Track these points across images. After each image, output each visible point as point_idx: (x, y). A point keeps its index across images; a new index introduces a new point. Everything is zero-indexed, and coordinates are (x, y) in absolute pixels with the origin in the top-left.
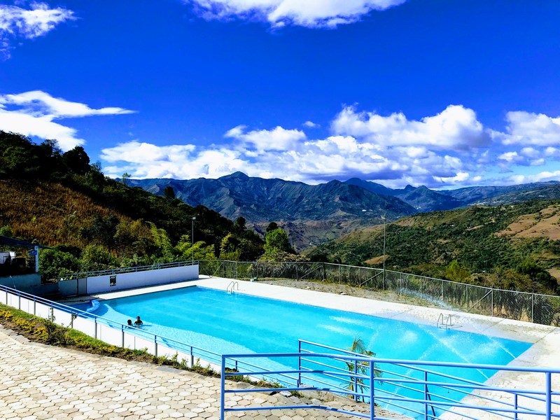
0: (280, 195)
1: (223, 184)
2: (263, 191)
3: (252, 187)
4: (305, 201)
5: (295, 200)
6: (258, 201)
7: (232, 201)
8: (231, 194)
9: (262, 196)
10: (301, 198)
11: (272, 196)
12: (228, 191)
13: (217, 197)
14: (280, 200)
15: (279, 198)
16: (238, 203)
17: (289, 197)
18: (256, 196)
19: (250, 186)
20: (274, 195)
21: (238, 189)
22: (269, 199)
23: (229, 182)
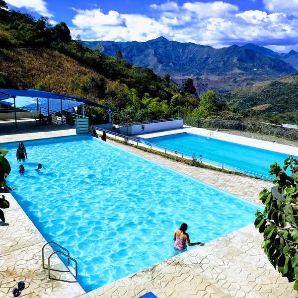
0: (192, 56)
1: (150, 46)
2: (179, 52)
3: (171, 49)
4: (210, 61)
5: (203, 60)
6: (175, 60)
7: (156, 59)
8: (156, 54)
9: (178, 56)
10: (207, 58)
11: (185, 56)
12: (153, 52)
13: (145, 56)
14: (192, 60)
15: (191, 58)
16: (160, 61)
17: (199, 57)
18: (174, 56)
20: (187, 56)
21: (160, 51)
22: (183, 58)
23: (154, 45)
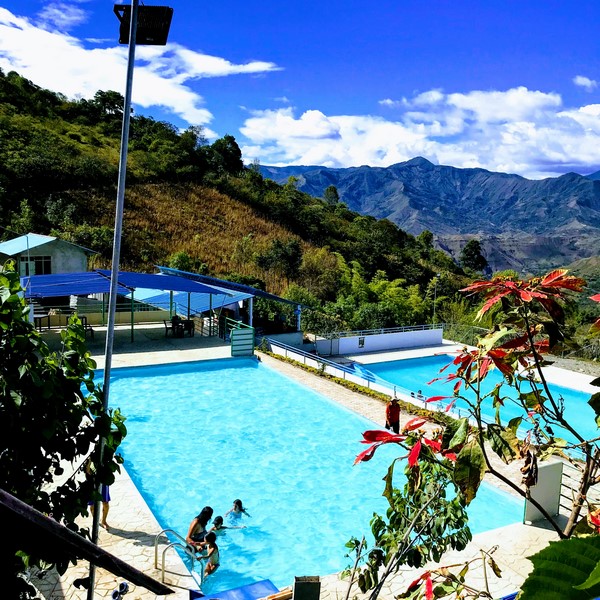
0: (481, 194)
1: (394, 175)
2: (455, 187)
3: (438, 180)
4: (519, 204)
5: (504, 203)
6: (446, 202)
7: (406, 201)
8: (406, 191)
9: (453, 195)
10: (513, 200)
11: (468, 195)
12: (401, 187)
13: (385, 195)
14: (481, 202)
15: (477, 198)
16: (415, 204)
17: (496, 198)
18: (443, 195)
19: (436, 179)
20: (471, 195)
21: (416, 184)
22: (463, 199)
23: (404, 173)
